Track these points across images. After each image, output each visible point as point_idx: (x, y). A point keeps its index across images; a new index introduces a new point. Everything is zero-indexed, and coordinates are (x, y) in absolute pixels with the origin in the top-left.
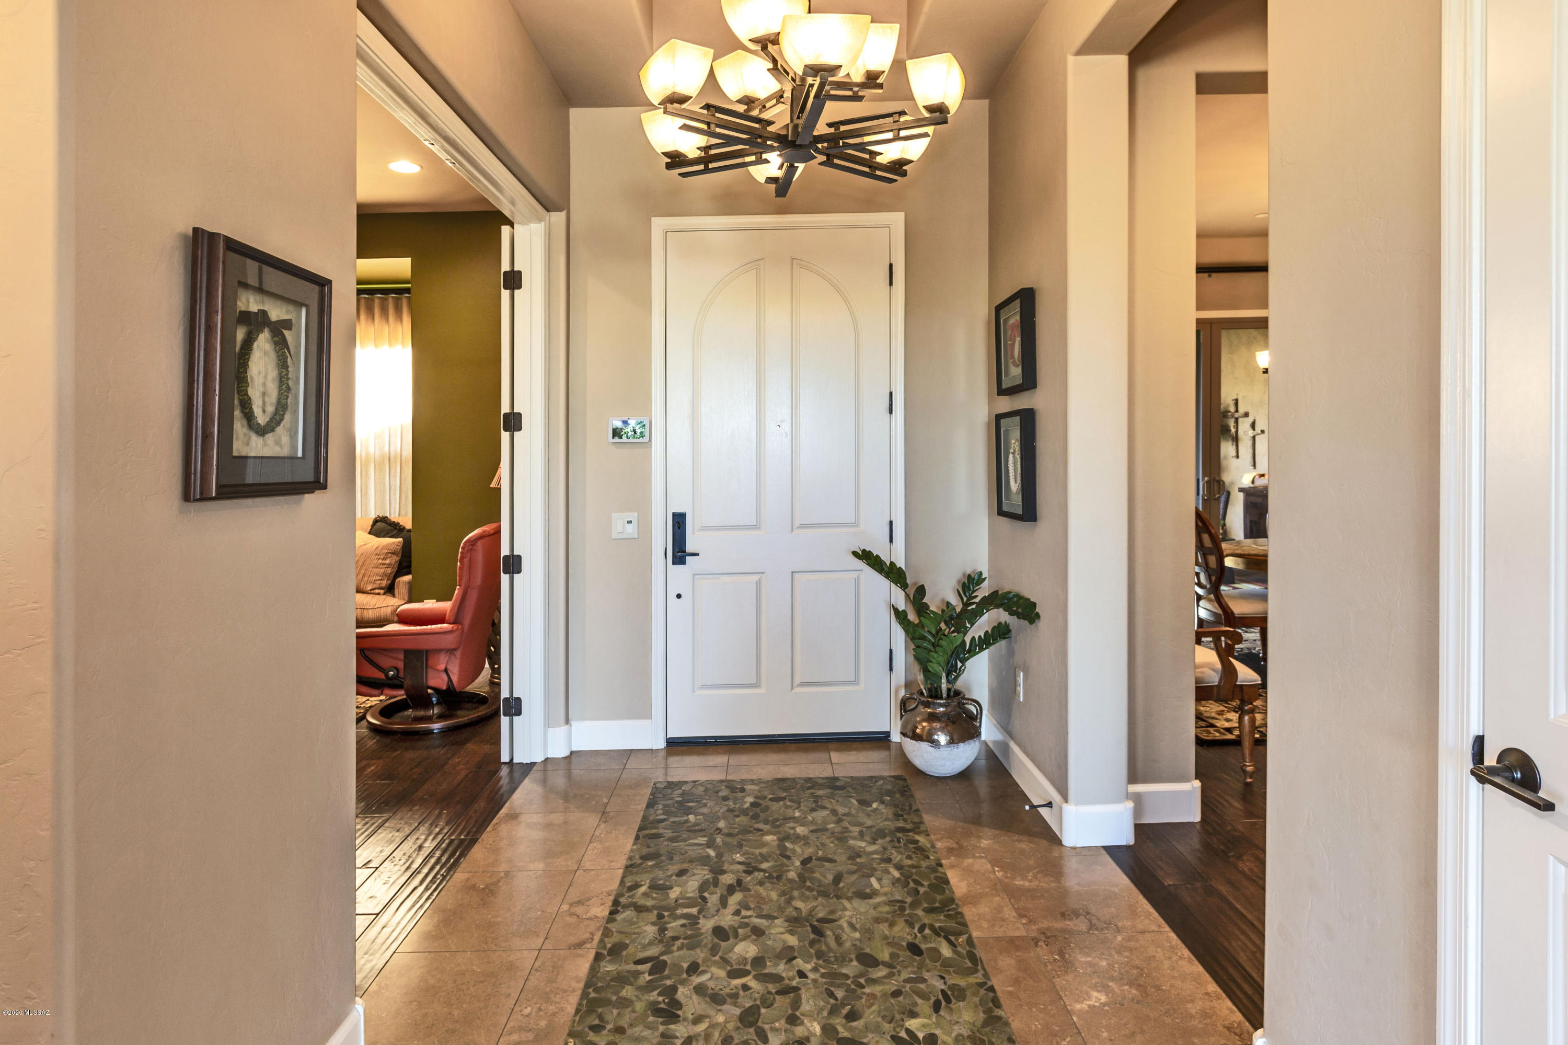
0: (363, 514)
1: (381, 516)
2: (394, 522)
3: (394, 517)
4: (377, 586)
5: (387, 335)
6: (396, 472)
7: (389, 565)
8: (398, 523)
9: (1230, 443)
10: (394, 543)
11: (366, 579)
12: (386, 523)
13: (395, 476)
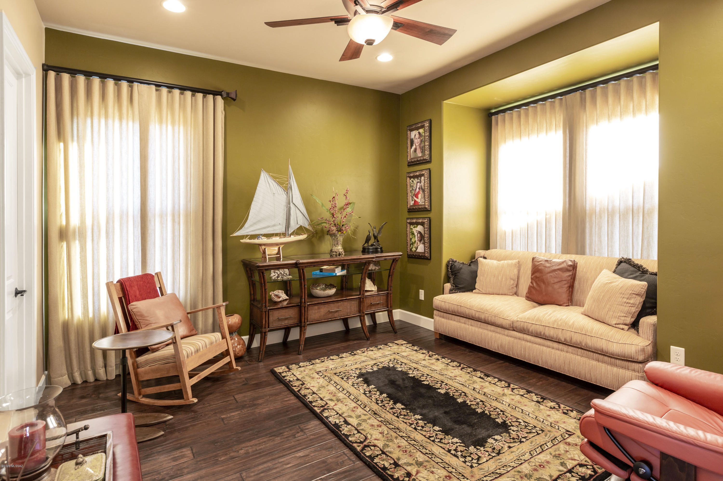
0: (609, 253)
1: (625, 257)
2: (638, 264)
3: (637, 259)
4: (622, 322)
5: (632, 110)
6: (638, 221)
7: (633, 305)
8: (642, 266)
10: (640, 284)
11: (611, 313)
12: (630, 264)
13: (638, 225)
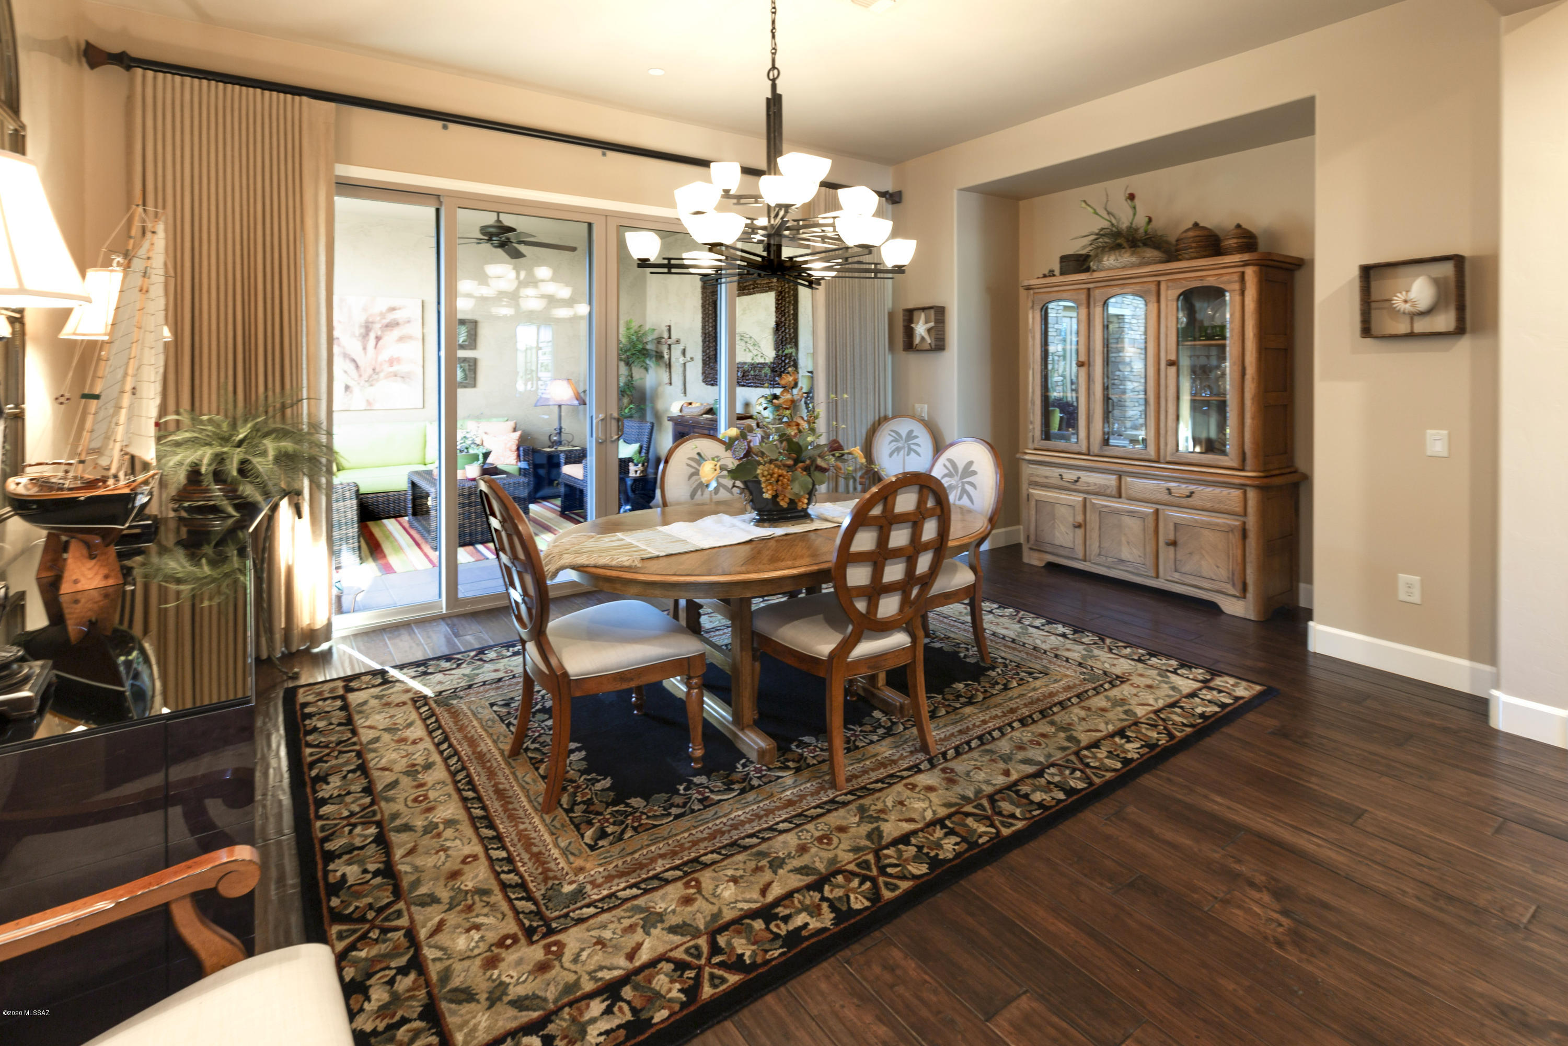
9: (664, 369)
